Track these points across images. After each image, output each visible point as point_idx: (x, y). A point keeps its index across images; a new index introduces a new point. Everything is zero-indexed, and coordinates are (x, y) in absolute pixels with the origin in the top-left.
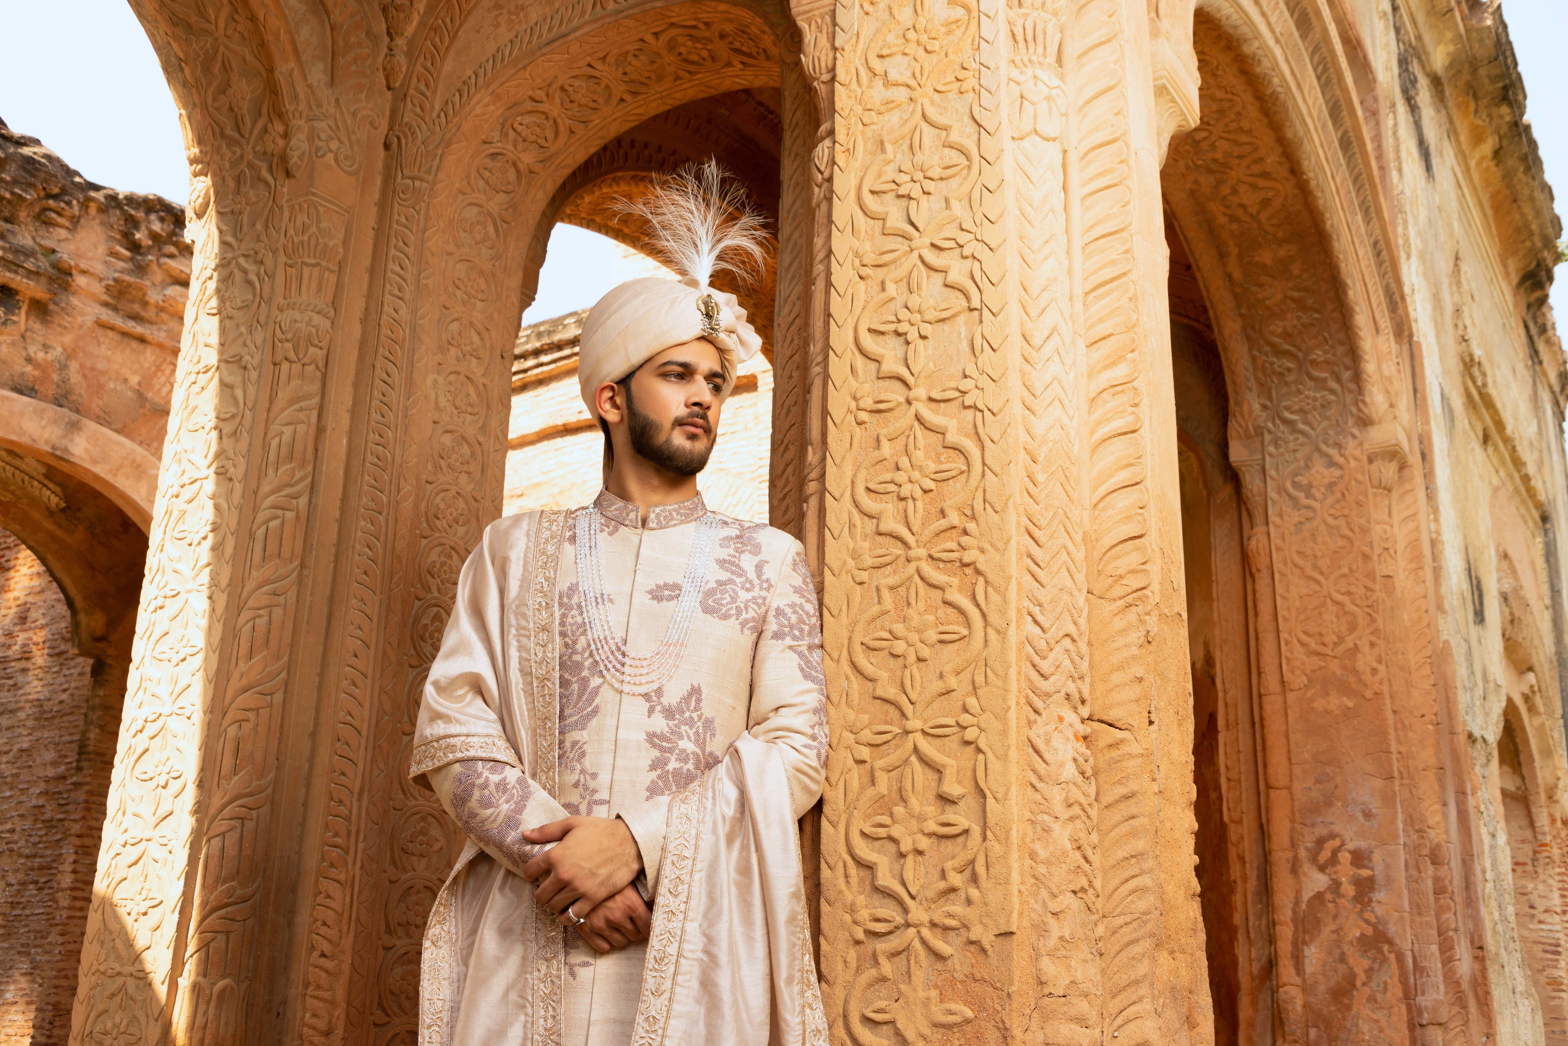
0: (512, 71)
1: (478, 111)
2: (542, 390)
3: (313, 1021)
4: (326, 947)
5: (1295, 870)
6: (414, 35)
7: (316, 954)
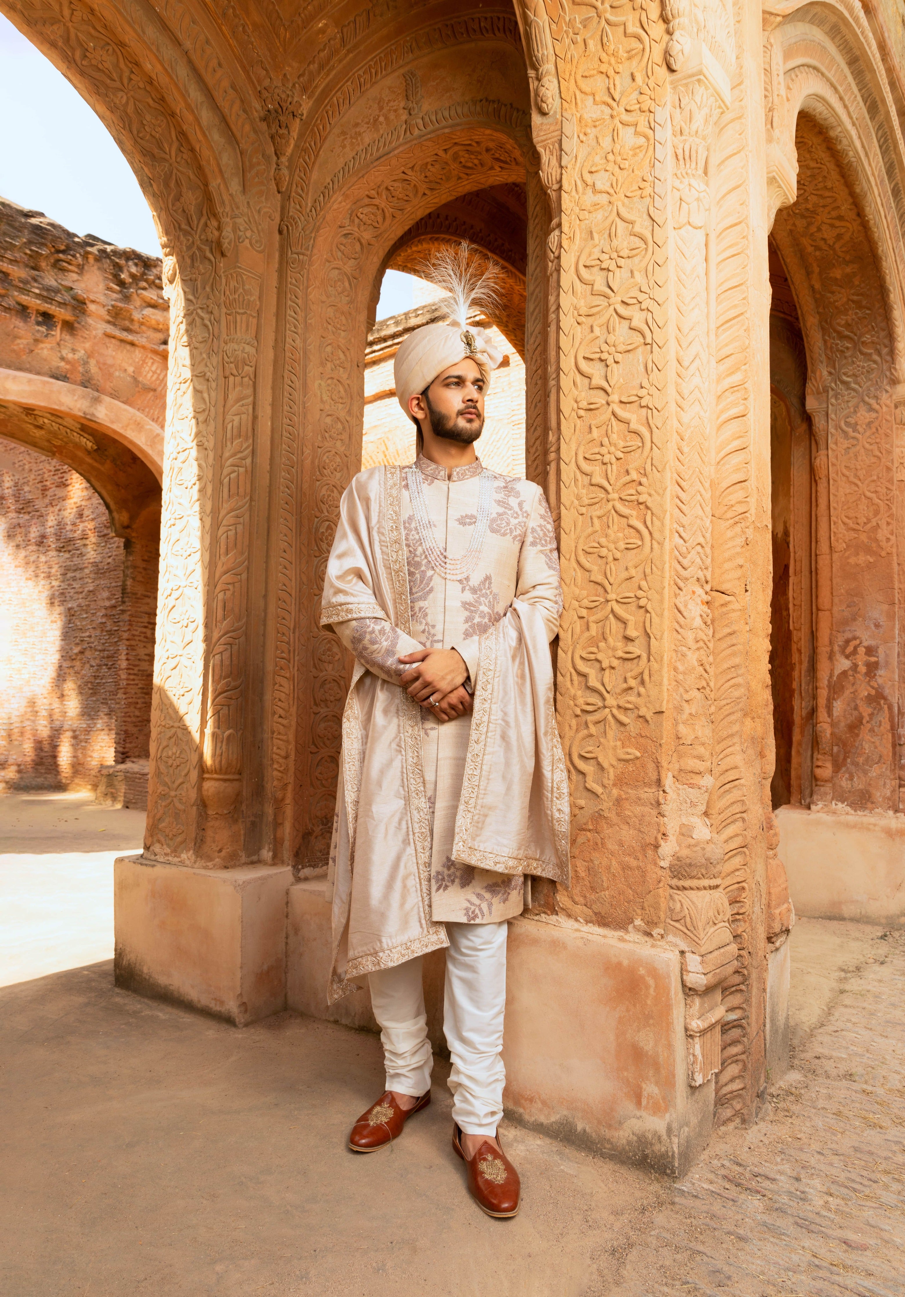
0: (356, 179)
1: (335, 206)
2: (375, 368)
3: (278, 751)
4: (281, 712)
5: (831, 657)
6: (292, 155)
7: (276, 716)
